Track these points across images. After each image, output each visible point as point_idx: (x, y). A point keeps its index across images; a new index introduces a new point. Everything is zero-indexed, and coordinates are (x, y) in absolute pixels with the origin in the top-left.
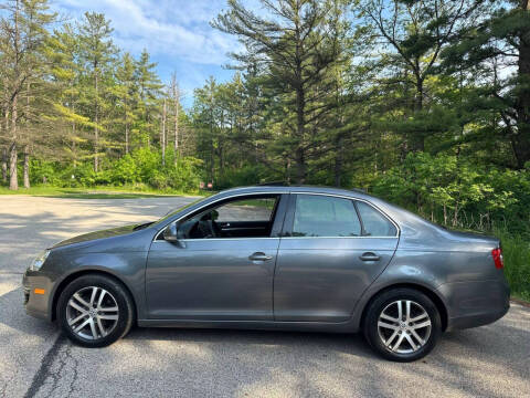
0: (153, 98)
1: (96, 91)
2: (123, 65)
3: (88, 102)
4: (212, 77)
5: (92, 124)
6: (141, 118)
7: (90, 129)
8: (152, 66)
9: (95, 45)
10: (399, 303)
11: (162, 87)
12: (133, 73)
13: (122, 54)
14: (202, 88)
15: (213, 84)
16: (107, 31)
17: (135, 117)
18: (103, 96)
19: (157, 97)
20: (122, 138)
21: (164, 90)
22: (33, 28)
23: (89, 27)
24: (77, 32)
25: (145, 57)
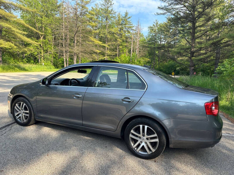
0: (129, 32)
1: (106, 31)
2: (117, 19)
3: (103, 36)
4: (156, 20)
5: (104, 45)
6: (123, 41)
7: (104, 47)
8: (129, 18)
9: (106, 11)
10: (141, 126)
11: (132, 27)
12: (121, 22)
13: (117, 14)
14: (152, 26)
15: (157, 24)
16: (111, 5)
17: (121, 41)
18: (109, 33)
19: (131, 32)
20: (116, 50)
21: (134, 28)
22: (83, 7)
23: (104, 4)
24: (100, 7)
25: (126, 14)
